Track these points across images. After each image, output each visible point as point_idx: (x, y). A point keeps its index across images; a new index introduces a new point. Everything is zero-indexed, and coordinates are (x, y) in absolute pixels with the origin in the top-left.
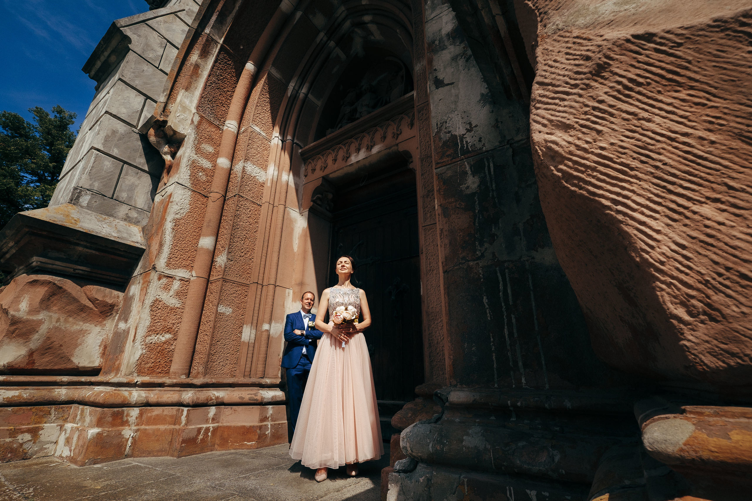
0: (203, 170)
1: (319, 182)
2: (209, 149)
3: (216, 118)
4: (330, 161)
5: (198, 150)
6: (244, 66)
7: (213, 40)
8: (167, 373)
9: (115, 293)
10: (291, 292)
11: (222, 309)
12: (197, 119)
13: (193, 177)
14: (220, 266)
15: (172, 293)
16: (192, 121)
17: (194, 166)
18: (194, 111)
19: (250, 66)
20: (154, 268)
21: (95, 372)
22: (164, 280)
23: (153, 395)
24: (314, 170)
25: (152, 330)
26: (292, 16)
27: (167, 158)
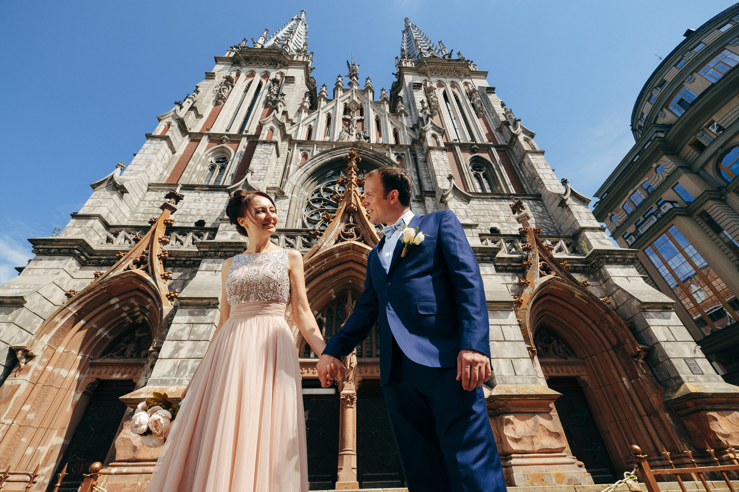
0: (38, 371)
1: (94, 380)
2: (45, 360)
3: (55, 345)
4: (103, 371)
5: (40, 362)
6: (79, 322)
7: (71, 311)
10: (57, 431)
11: (22, 439)
12: (46, 347)
13: (33, 376)
14: (29, 419)
16: (43, 348)
17: (35, 370)
18: (46, 343)
19: (82, 322)
24: (93, 373)
26: (114, 305)
27: (23, 365)
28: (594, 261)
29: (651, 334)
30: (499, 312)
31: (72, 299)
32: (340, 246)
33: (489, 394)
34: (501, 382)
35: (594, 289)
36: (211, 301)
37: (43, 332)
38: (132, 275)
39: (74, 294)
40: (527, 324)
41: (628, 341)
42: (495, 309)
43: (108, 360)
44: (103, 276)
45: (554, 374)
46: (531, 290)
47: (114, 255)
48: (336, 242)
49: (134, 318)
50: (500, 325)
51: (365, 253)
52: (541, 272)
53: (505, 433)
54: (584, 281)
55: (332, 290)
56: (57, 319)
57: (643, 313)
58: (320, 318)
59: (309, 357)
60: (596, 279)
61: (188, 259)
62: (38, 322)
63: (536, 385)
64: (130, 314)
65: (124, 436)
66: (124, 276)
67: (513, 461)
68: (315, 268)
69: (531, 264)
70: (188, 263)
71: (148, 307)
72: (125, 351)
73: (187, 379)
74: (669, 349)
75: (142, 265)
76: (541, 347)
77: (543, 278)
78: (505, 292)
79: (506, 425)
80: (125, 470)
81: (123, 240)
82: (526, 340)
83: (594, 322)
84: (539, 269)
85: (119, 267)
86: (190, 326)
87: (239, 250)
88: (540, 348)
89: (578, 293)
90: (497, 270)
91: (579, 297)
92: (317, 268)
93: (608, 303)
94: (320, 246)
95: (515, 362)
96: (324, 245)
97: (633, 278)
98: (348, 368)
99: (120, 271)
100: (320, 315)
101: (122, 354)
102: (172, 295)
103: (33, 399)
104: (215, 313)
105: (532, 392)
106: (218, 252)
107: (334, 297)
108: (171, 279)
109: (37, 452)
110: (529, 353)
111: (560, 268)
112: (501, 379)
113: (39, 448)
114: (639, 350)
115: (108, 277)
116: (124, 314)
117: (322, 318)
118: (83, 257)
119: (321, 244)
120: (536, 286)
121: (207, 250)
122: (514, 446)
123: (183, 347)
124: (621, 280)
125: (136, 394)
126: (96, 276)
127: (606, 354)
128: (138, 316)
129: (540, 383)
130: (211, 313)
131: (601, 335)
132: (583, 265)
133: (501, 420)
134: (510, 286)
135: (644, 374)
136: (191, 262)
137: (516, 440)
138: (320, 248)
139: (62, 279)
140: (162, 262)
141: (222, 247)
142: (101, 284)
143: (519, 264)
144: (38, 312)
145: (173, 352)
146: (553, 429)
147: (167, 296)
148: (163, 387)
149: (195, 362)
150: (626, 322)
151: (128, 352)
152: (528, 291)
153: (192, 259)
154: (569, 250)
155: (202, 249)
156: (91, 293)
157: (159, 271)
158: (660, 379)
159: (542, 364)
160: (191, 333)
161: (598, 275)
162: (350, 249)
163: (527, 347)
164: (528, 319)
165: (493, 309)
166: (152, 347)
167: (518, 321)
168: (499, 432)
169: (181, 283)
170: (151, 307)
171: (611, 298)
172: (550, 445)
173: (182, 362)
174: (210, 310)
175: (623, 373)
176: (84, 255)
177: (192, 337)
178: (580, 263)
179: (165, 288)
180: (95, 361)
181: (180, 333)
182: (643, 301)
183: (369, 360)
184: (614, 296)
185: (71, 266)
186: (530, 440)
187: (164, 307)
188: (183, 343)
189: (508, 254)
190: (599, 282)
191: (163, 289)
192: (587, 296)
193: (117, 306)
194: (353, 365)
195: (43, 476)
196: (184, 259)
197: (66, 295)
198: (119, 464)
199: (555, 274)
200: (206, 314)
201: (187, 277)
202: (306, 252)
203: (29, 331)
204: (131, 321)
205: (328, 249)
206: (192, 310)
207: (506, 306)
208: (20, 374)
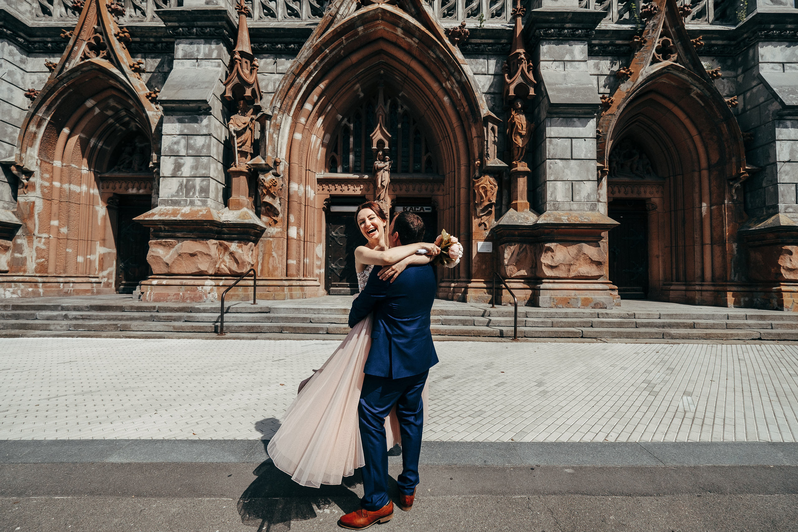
0: (46, 187)
1: (111, 195)
2: (47, 176)
3: (48, 158)
4: (117, 186)
5: (42, 178)
6: (61, 130)
7: (43, 118)
8: (46, 272)
9: (9, 242)
10: (98, 242)
11: (68, 250)
12: (39, 162)
13: (42, 192)
14: (63, 233)
15: (42, 243)
16: (37, 163)
17: (42, 187)
18: (37, 158)
19: (66, 131)
20: (34, 235)
21: (6, 272)
22: (38, 239)
23: (45, 279)
24: (108, 188)
25: (37, 258)
26: (92, 109)
27: (25, 181)
28: (745, 36)
29: (771, 152)
30: (575, 119)
31: (37, 103)
32: (364, 14)
33: (535, 220)
34: (553, 208)
35: (723, 84)
36: (200, 105)
37: (25, 145)
38: (94, 66)
39: (35, 95)
40: (608, 136)
41: (734, 159)
42: (571, 116)
43: (116, 174)
44: (58, 68)
45: (622, 195)
46: (629, 86)
47: (59, 36)
48: (358, 8)
49: (126, 124)
50: (571, 138)
51: (401, 25)
52: (656, 55)
53: (542, 260)
54: (714, 70)
55: (358, 86)
56: (32, 128)
57: (776, 122)
58: (345, 124)
59: (336, 172)
60: (734, 67)
61: (158, 40)
62: (15, 132)
63: (593, 213)
64: (118, 119)
65: (152, 254)
66: (85, 69)
67: (542, 286)
68: (330, 52)
69: (645, 42)
70: (160, 45)
71: (133, 110)
72: (131, 163)
73: (199, 200)
74: (785, 172)
75: (101, 52)
76: (617, 163)
77: (656, 65)
78: (592, 89)
79: (545, 252)
80: (164, 282)
81: (63, 10)
82: (600, 158)
83: (700, 133)
84: (654, 51)
85: (73, 55)
86: (184, 138)
87: (220, 23)
88: (614, 165)
89: (696, 90)
90: (592, 53)
91: (695, 97)
92: (334, 53)
93: (733, 106)
94: (334, 13)
95: (576, 186)
96: (341, 12)
97: (793, 65)
98: (379, 186)
99: (76, 61)
100: (346, 119)
101: (129, 167)
102: (153, 95)
103: (57, 215)
104: (209, 120)
105: (585, 220)
106: (193, 27)
107: (362, 95)
108: (144, 71)
109: (88, 260)
110: (598, 174)
111: (687, 48)
112: (554, 204)
113: (88, 257)
114: (742, 171)
115: (65, 71)
116: (111, 121)
117: (348, 124)
118: (21, 40)
119: (336, 10)
120: (640, 79)
121: (176, 24)
122: (548, 272)
123: (184, 164)
124: (773, 68)
125: (150, 215)
126: (51, 67)
127: (696, 174)
128: (128, 123)
129: (598, 210)
130: (205, 121)
131: (701, 150)
132: (725, 42)
133: (543, 246)
134: (603, 80)
135: (733, 201)
136: (164, 44)
137: (552, 267)
138: (335, 17)
139: (10, 73)
140: (125, 47)
141: (196, 19)
142: (61, 80)
143: (626, 42)
144: (6, 119)
145: (174, 169)
146: (596, 258)
147: (147, 97)
148: (176, 207)
149: (202, 181)
150: (745, 134)
151: (136, 165)
152: (625, 87)
153: (163, 40)
154: (715, 15)
155: (169, 24)
156: (56, 94)
157: (125, 60)
158: (750, 206)
159: (610, 184)
160: (188, 146)
161: (740, 59)
162: (378, 19)
163: (597, 167)
164: (611, 129)
165: (568, 115)
166: (151, 162)
167: (598, 131)
168: (536, 258)
169: (160, 78)
170: (136, 110)
171: (741, 97)
172: (588, 273)
173: (188, 181)
174: (202, 117)
175: (706, 197)
176: (21, 37)
177: (191, 151)
178: (723, 39)
179: (141, 85)
180: (104, 175)
181: (176, 147)
182: (787, 103)
183: (404, 177)
184: (748, 94)
185: (11, 54)
186: (567, 267)
187: (148, 112)
188: (182, 159)
189: (617, 23)
190: (737, 72)
191: (140, 88)
192: (708, 94)
193: (97, 110)
194: (385, 184)
195: (104, 277)
196: (152, 40)
197: (27, 96)
198: (157, 277)
199: (675, 58)
200: (199, 122)
201: (166, 69)
202: (316, 24)
203: (10, 142)
204: (124, 129)
205: (347, 18)
206: (181, 117)
207: (587, 111)
208: (28, 191)
